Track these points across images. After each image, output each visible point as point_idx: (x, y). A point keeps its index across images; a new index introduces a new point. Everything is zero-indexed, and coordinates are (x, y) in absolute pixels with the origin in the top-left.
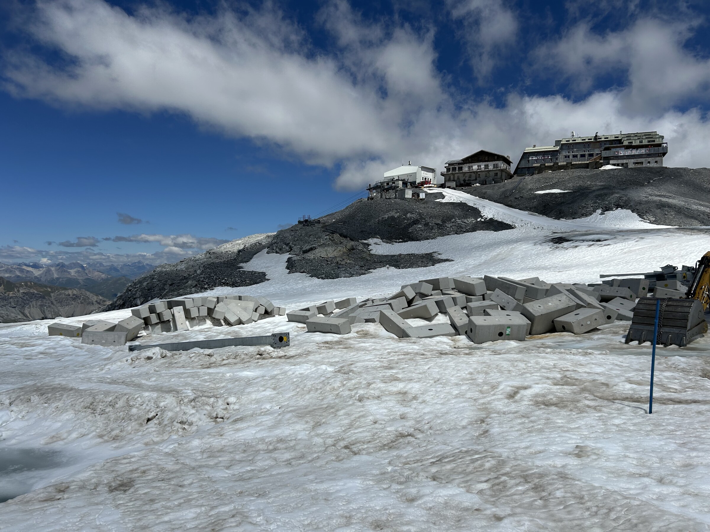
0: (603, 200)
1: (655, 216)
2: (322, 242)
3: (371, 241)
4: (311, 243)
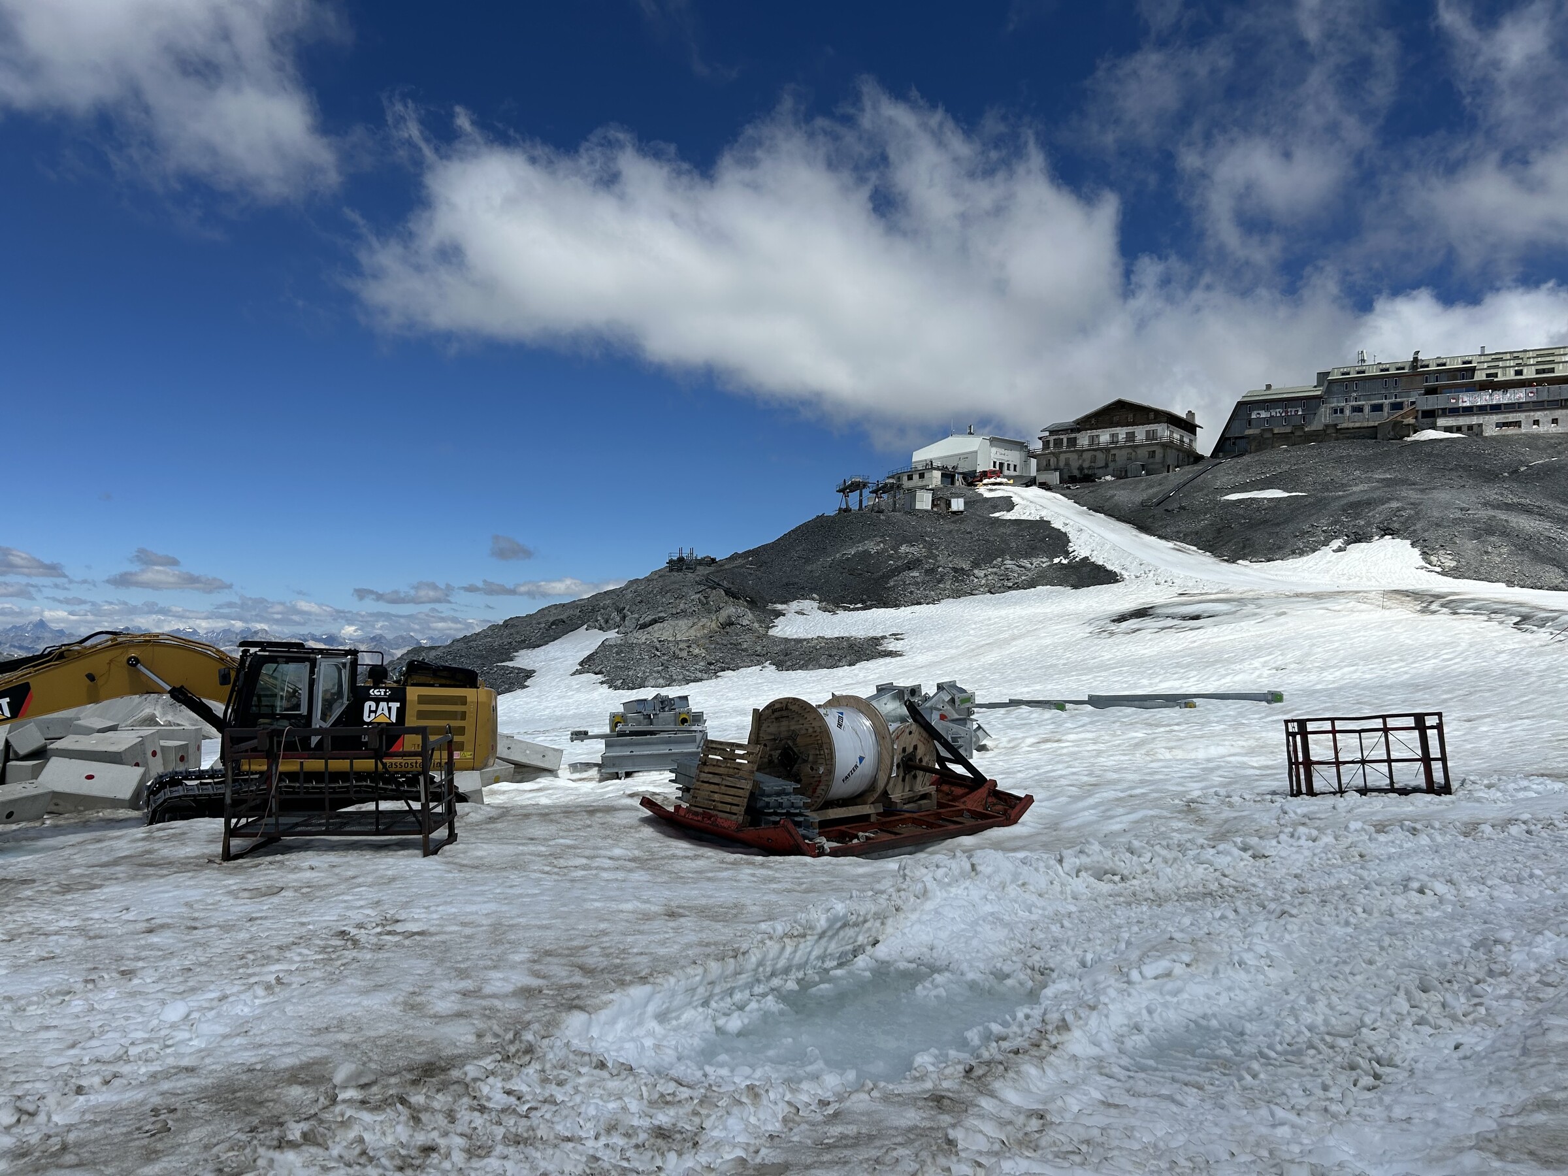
0: (1357, 516)
1: (1457, 555)
2: (682, 606)
3: (795, 605)
4: (660, 608)
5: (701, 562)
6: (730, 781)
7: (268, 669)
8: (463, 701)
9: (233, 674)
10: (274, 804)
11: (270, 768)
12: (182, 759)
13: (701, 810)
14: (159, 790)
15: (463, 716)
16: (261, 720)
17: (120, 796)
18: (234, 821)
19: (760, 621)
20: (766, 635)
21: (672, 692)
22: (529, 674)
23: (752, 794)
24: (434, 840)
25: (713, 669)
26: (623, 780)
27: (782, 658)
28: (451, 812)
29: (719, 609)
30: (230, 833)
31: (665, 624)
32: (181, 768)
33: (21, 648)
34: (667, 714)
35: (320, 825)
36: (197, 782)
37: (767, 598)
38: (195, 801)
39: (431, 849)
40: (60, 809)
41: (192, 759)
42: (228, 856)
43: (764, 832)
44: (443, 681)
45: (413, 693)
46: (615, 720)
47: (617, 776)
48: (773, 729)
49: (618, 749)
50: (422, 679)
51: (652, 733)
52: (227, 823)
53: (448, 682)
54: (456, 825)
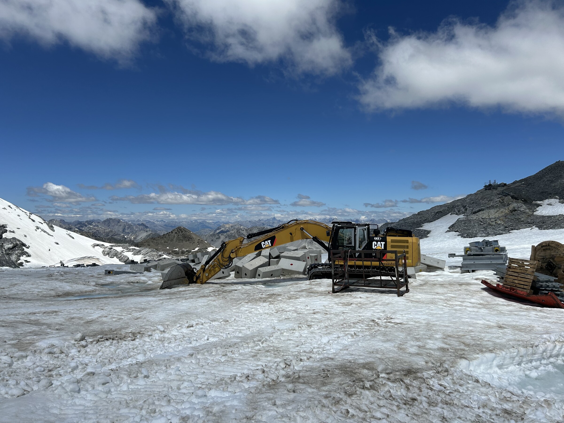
2: (492, 204)
3: (546, 201)
4: (482, 205)
5: (499, 186)
6: (522, 275)
7: (341, 230)
8: (407, 242)
9: (330, 233)
10: (346, 275)
11: (345, 263)
12: (316, 260)
13: (509, 287)
14: (311, 269)
15: (407, 247)
16: (340, 248)
17: (300, 271)
18: (335, 280)
19: (529, 209)
20: (533, 215)
21: (491, 239)
22: (429, 232)
23: (534, 281)
24: (401, 291)
25: (507, 229)
26: (471, 273)
27: (541, 224)
28: (406, 281)
29: (509, 205)
30: (334, 284)
31: (484, 212)
32: (316, 263)
33: (269, 226)
34: (489, 248)
35: (362, 283)
36: (322, 267)
37: (533, 199)
38: (322, 273)
39: (400, 294)
40: (284, 274)
41: (319, 261)
42: (334, 291)
43: (539, 297)
44: (400, 235)
45: (389, 239)
46: (466, 250)
47: (468, 272)
48: (542, 254)
49: (468, 261)
50: (392, 234)
51: (482, 255)
52: (333, 281)
53: (401, 235)
54: (409, 286)
